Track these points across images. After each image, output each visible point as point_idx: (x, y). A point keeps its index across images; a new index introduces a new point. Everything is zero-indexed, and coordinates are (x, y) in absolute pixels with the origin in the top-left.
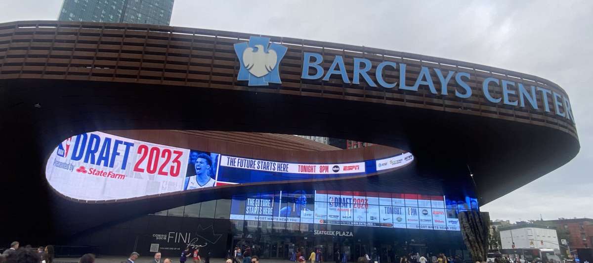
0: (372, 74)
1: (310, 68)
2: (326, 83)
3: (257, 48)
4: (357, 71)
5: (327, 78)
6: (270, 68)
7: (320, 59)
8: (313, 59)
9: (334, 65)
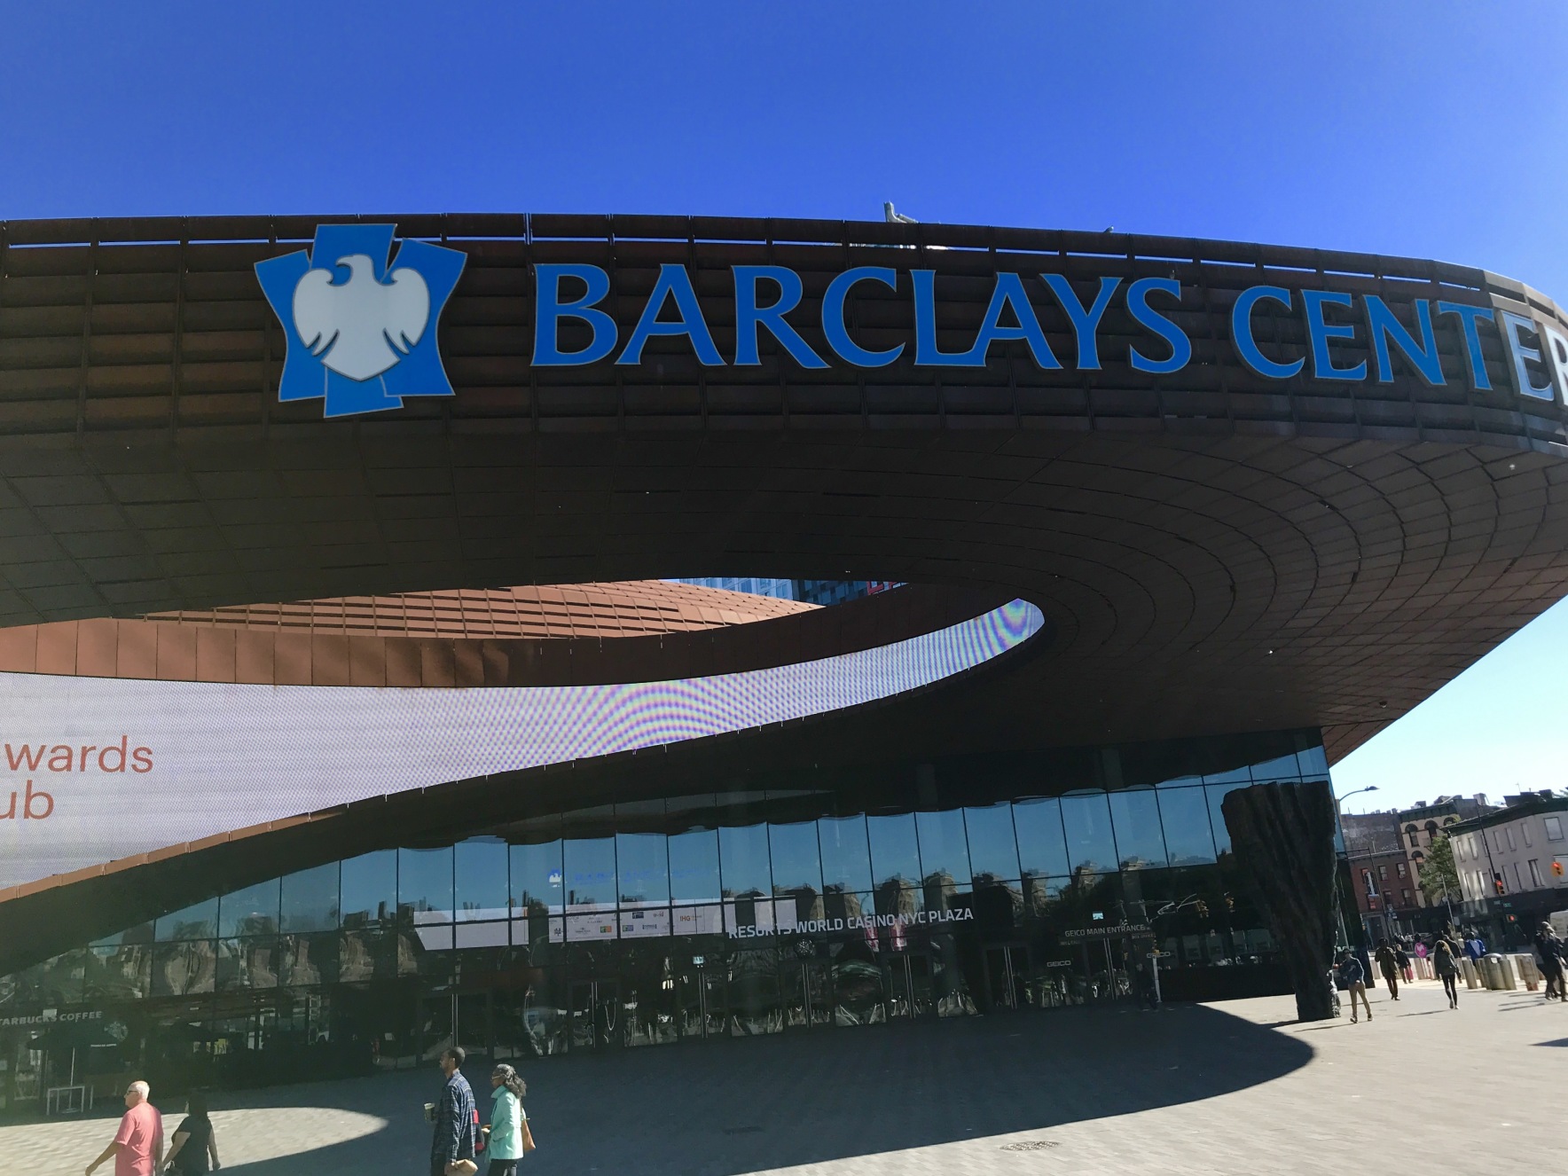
0: (806, 320)
1: (563, 322)
2: (627, 377)
3: (347, 268)
4: (747, 314)
5: (631, 357)
6: (403, 336)
7: (598, 282)
8: (571, 289)
9: (655, 303)
